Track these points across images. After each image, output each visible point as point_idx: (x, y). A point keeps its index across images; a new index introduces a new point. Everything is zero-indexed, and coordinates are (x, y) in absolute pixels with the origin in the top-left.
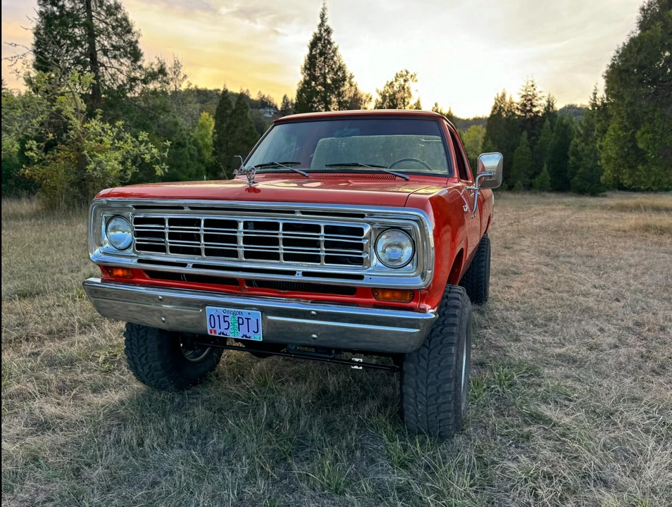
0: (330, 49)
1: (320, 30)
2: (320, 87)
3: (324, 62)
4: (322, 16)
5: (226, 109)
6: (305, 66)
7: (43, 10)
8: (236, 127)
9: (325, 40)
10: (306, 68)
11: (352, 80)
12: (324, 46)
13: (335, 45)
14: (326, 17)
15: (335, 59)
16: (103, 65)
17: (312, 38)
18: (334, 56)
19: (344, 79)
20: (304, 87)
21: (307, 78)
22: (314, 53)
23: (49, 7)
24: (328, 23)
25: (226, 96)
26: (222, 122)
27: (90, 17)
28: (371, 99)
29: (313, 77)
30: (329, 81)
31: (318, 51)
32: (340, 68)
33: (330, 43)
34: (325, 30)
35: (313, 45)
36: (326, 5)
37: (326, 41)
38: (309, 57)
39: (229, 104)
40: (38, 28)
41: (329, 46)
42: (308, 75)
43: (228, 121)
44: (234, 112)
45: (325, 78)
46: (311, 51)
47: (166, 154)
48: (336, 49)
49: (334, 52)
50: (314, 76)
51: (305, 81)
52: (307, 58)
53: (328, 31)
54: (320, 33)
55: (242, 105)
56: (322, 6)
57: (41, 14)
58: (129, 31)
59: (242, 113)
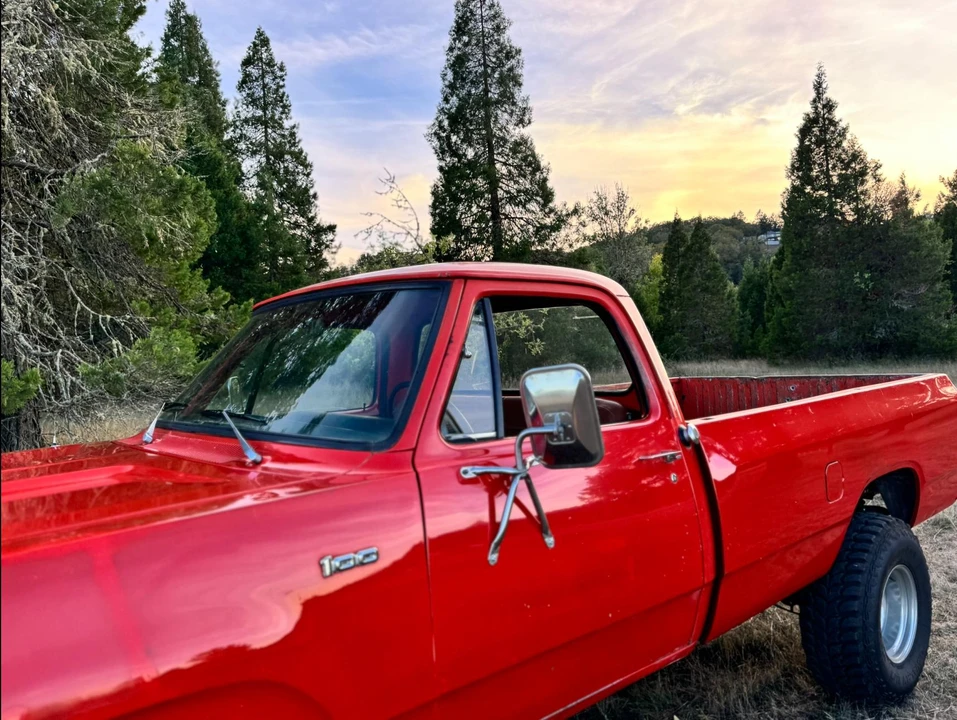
0: (833, 132)
1: (816, 108)
2: (821, 192)
3: (826, 153)
4: (818, 87)
5: (679, 246)
6: (793, 166)
7: (443, 164)
8: (692, 269)
9: (824, 119)
10: (794, 168)
11: (879, 172)
12: (824, 131)
13: (842, 124)
14: (824, 86)
15: (845, 144)
16: (507, 217)
17: (803, 122)
18: (841, 142)
19: (863, 173)
20: (793, 196)
21: (797, 183)
22: (807, 143)
23: (448, 159)
24: (828, 95)
25: (677, 228)
26: (673, 266)
27: (492, 162)
28: (918, 196)
29: (807, 180)
30: (835, 180)
31: (813, 139)
32: (855, 157)
33: (833, 123)
34: (824, 106)
35: (804, 132)
36: (823, 69)
37: (827, 122)
38: (798, 152)
39: (683, 239)
40: (436, 186)
41: (832, 128)
42: (798, 177)
43: (681, 263)
44: (689, 248)
45: (828, 177)
46: (802, 141)
47: (541, 326)
48: (845, 130)
49: (843, 134)
50: (810, 177)
51: (794, 187)
52: (795, 153)
53: (830, 106)
54: (816, 112)
55: (701, 238)
56: (816, 72)
57: (441, 169)
58: (537, 168)
59: (700, 249)
